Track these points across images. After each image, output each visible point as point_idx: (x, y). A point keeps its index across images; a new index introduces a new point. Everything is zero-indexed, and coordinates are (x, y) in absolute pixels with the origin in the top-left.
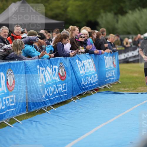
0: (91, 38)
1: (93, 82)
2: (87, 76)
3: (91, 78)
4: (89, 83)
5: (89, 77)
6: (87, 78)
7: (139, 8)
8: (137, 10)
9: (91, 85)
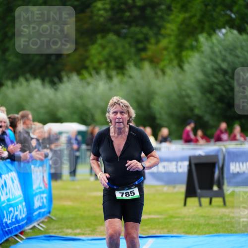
0: (11, 130)
1: (21, 218)
2: (11, 206)
3: (17, 211)
4: (14, 220)
5: (14, 208)
6: (11, 209)
7: (28, 76)
8: (22, 79)
9: (17, 225)
